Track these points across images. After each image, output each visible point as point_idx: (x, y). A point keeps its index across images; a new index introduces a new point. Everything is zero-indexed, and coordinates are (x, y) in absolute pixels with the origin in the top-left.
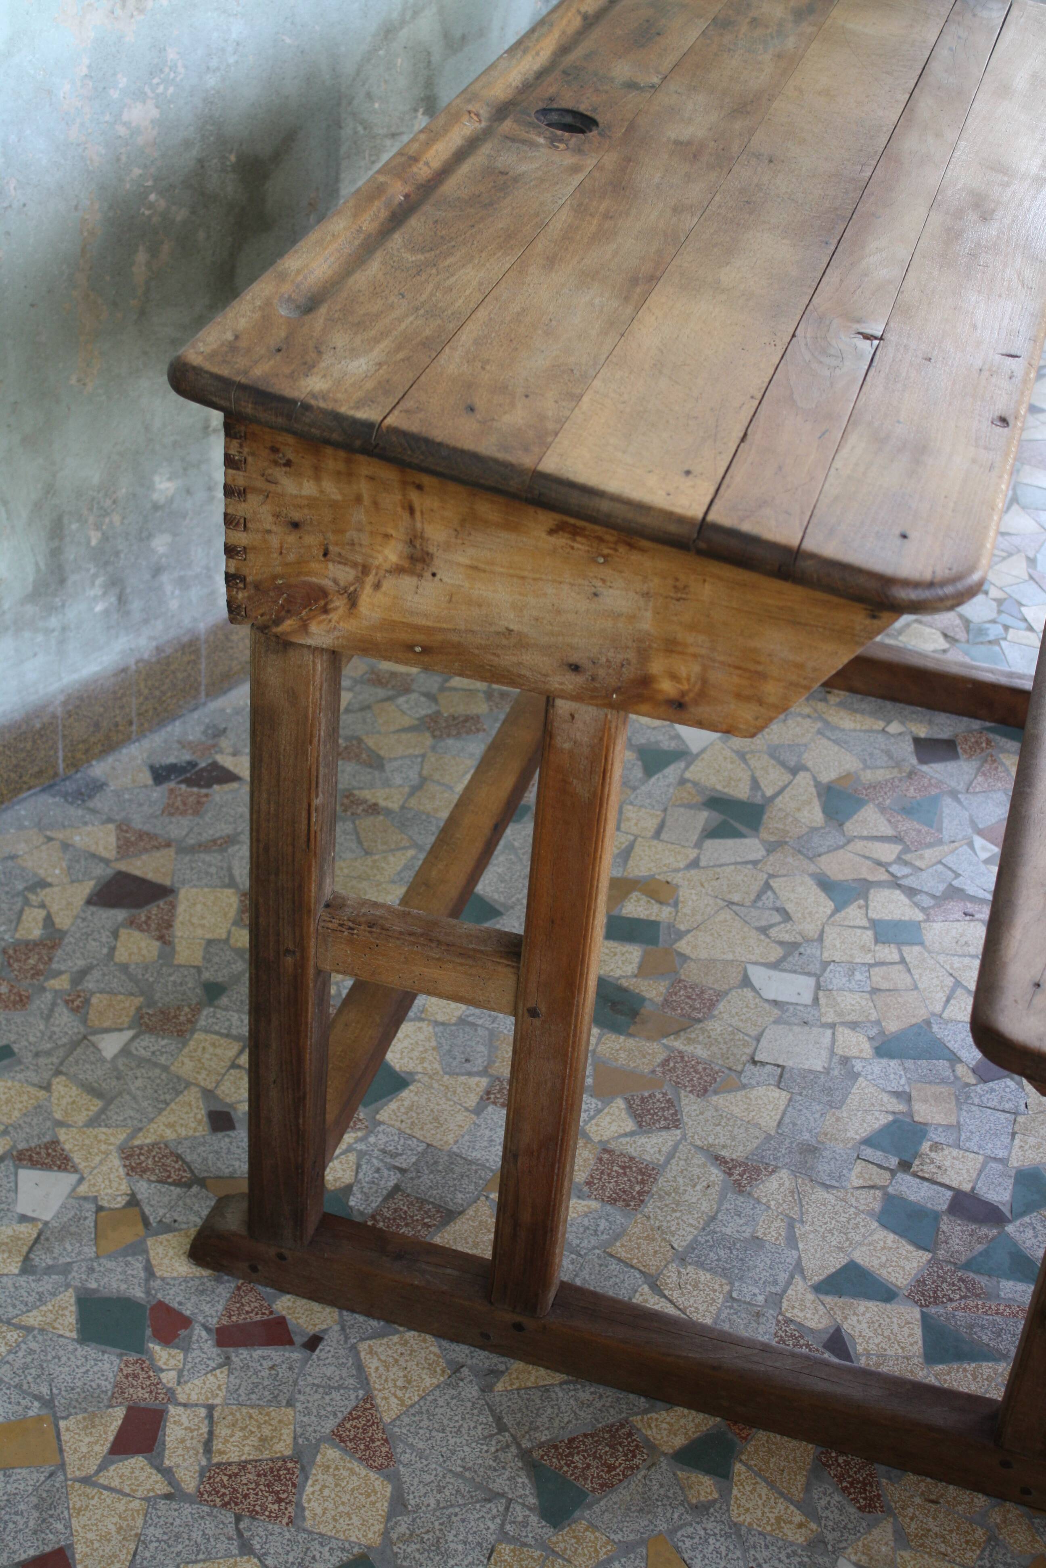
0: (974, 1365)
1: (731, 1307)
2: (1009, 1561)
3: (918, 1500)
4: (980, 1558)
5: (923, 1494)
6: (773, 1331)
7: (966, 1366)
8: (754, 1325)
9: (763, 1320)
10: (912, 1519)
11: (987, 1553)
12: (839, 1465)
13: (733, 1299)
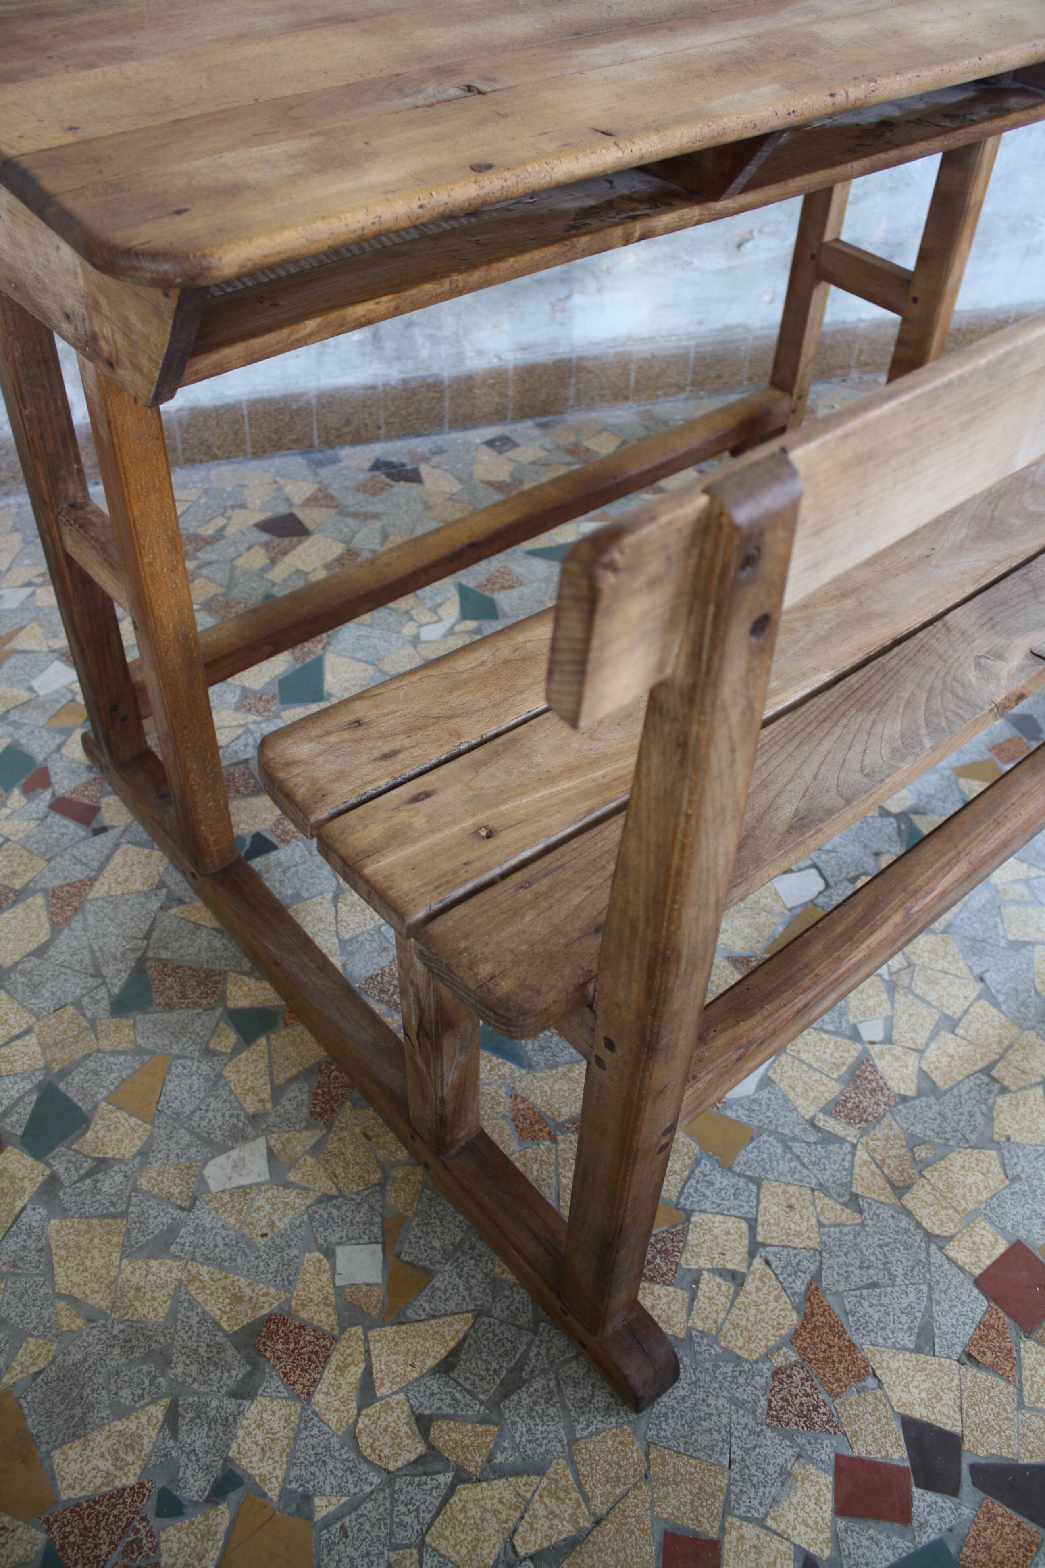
0: (500, 1061)
1: (372, 935)
2: (377, 1207)
3: (357, 1130)
4: (358, 1193)
5: (365, 1128)
6: (383, 965)
7: (494, 1059)
8: (375, 955)
9: (384, 954)
10: (339, 1140)
11: (366, 1192)
12: (329, 1077)
13: (379, 931)
